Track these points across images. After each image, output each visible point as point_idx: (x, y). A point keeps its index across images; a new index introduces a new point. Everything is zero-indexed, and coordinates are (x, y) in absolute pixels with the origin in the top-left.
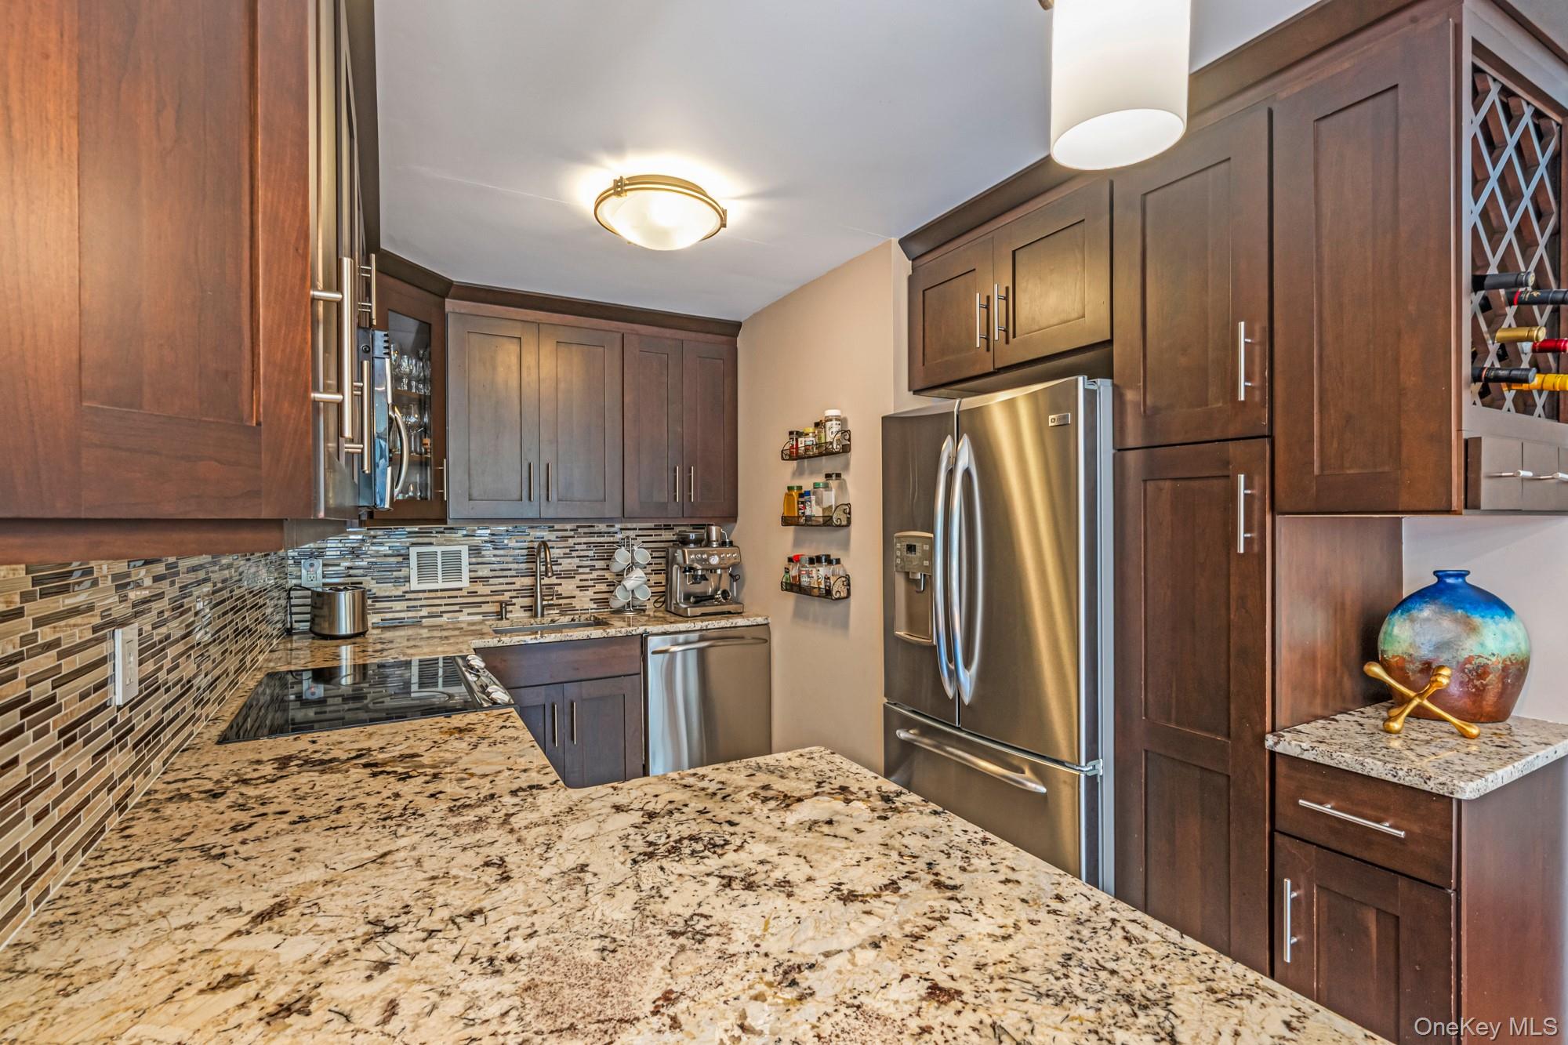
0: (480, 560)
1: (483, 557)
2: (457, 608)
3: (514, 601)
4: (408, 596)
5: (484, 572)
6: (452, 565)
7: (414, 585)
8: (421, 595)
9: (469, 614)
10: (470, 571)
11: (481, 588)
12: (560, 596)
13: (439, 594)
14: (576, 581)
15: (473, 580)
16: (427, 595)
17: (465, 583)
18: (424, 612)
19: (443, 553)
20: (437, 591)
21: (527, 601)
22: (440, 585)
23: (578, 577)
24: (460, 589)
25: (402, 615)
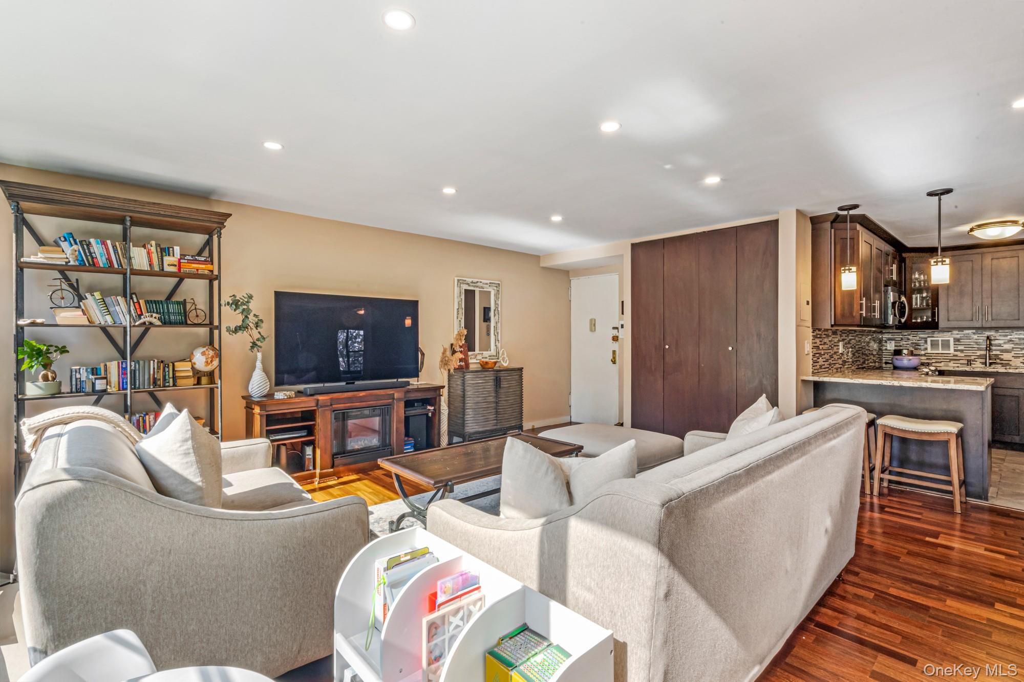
0: (959, 343)
1: (961, 342)
2: (948, 360)
3: (976, 360)
4: (927, 355)
5: (960, 348)
6: (946, 345)
7: (929, 351)
8: (932, 355)
9: (954, 363)
10: (954, 347)
11: (958, 353)
12: (1002, 360)
13: (940, 355)
14: (1012, 354)
15: (955, 350)
16: (935, 355)
17: (952, 351)
18: (934, 361)
19: (942, 341)
20: (939, 354)
21: (983, 361)
22: (940, 351)
23: (1013, 352)
24: (950, 354)
25: (924, 361)
